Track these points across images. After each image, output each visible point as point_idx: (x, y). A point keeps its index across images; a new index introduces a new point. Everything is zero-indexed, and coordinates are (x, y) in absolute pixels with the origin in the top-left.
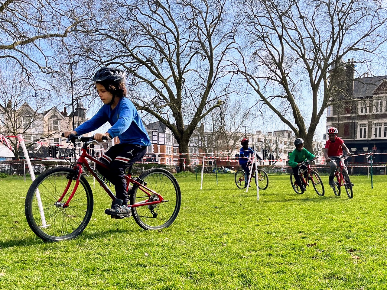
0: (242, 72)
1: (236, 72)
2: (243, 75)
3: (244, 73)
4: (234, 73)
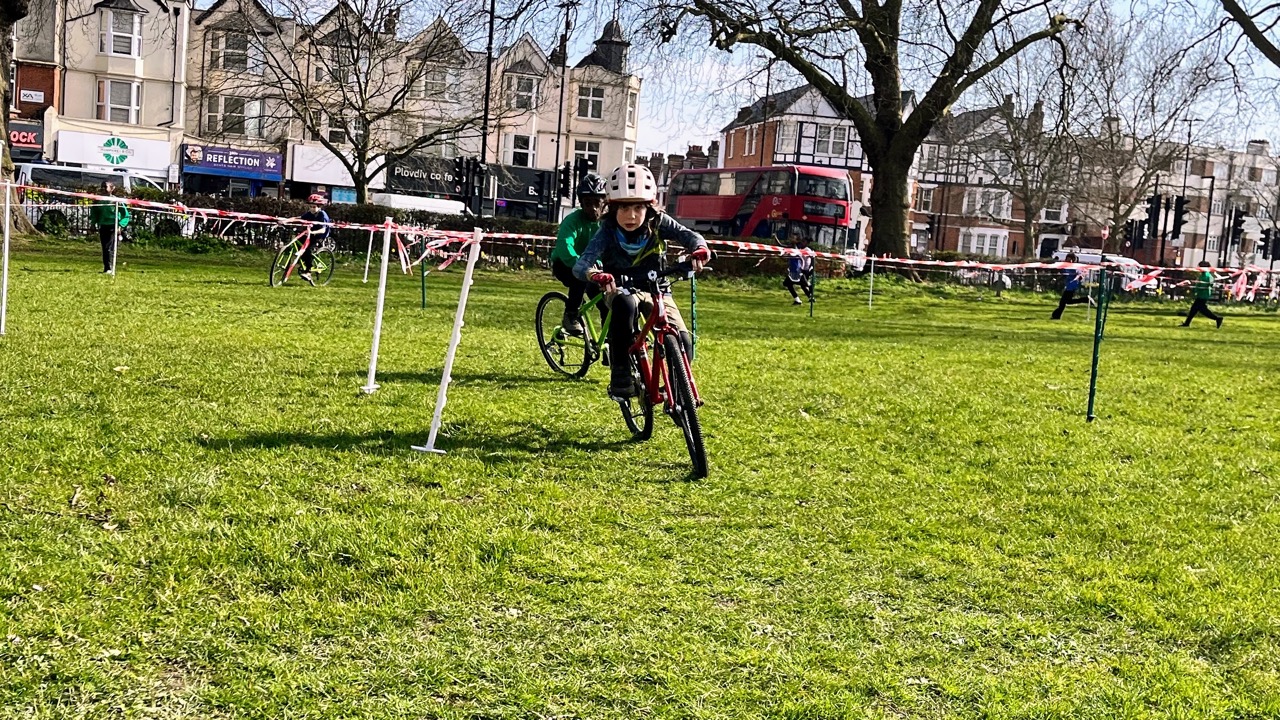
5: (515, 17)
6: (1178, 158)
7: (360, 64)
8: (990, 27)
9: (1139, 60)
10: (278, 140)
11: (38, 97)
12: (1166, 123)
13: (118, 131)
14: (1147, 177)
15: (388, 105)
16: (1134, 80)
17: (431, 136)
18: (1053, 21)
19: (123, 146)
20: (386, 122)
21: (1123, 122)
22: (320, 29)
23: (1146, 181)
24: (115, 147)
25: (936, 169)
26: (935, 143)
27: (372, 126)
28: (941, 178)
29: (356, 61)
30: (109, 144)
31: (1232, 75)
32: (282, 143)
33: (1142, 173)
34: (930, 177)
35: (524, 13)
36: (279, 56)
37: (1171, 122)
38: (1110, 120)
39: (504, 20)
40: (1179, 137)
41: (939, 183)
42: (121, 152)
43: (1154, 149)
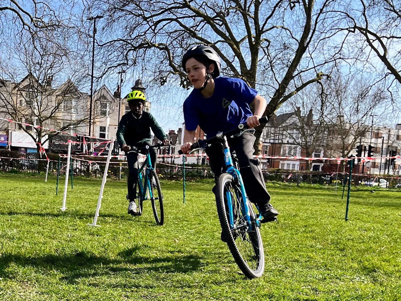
0: (360, 29)
1: (353, 30)
2: (362, 33)
3: (364, 29)
4: (350, 31)
5: (101, 77)
6: (368, 131)
7: (38, 98)
8: (293, 78)
9: (352, 91)
10: (6, 129)
12: (363, 117)
14: (355, 139)
15: (49, 115)
16: (350, 100)
17: (67, 127)
18: (318, 75)
20: (48, 121)
21: (345, 117)
22: (22, 84)
23: (355, 140)
25: (270, 137)
26: (269, 127)
27: (43, 123)
28: (272, 141)
29: (37, 96)
31: (390, 96)
32: (7, 130)
33: (353, 137)
34: (268, 141)
35: (105, 75)
36: (5, 95)
37: (365, 117)
38: (340, 117)
39: (97, 78)
40: (368, 123)
41: (271, 143)
43: (358, 128)
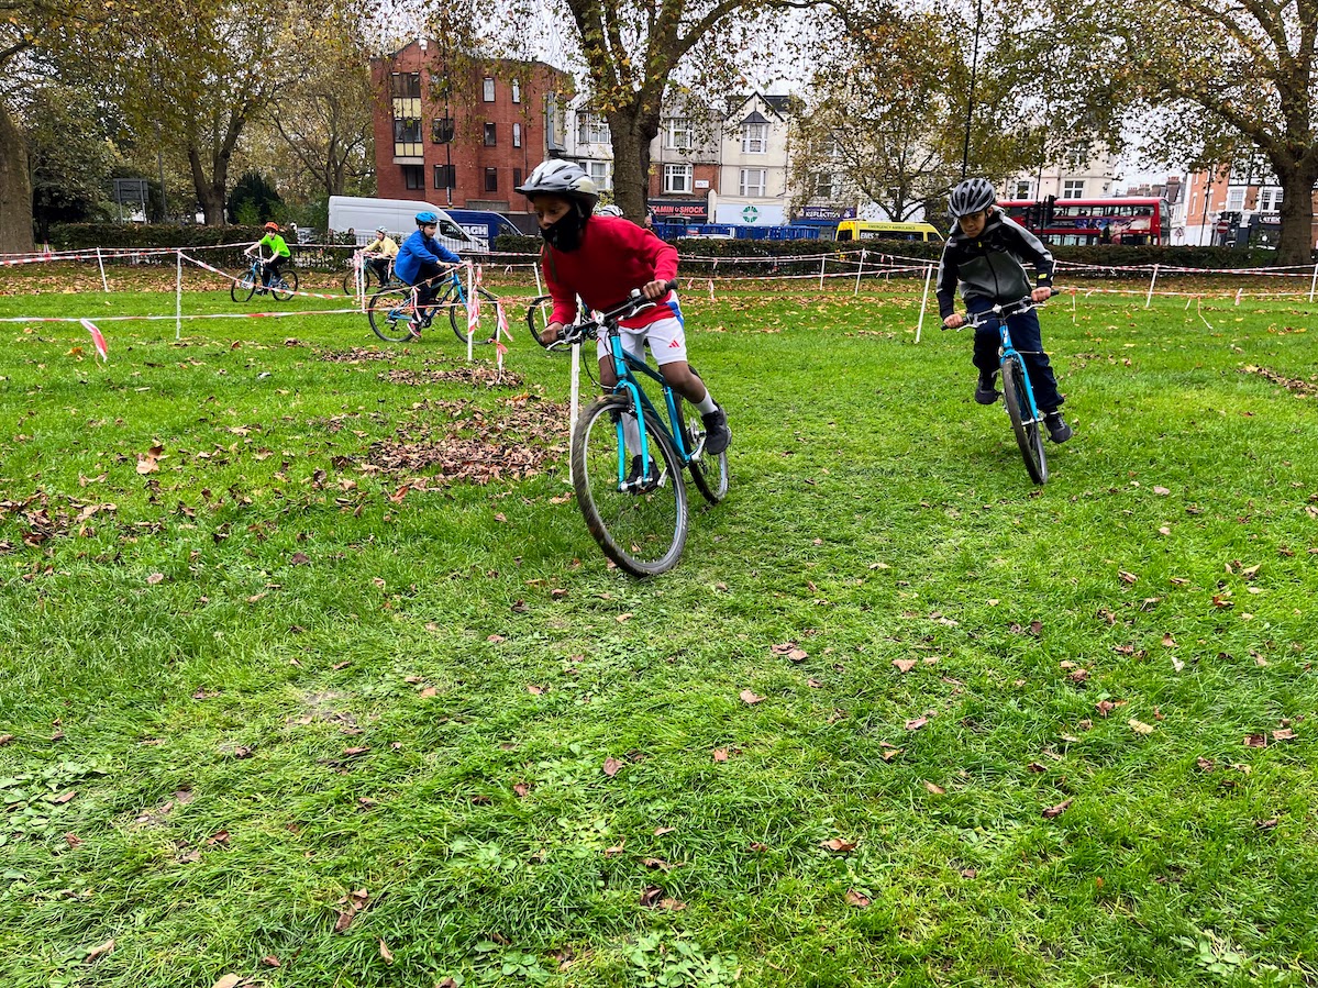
11: (705, 184)
13: (751, 201)
19: (755, 211)
24: (750, 212)
30: (746, 210)
42: (754, 215)
